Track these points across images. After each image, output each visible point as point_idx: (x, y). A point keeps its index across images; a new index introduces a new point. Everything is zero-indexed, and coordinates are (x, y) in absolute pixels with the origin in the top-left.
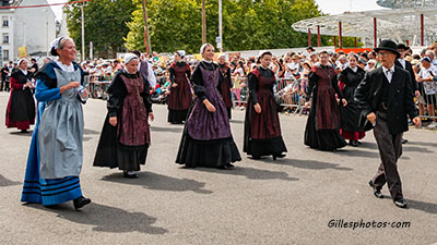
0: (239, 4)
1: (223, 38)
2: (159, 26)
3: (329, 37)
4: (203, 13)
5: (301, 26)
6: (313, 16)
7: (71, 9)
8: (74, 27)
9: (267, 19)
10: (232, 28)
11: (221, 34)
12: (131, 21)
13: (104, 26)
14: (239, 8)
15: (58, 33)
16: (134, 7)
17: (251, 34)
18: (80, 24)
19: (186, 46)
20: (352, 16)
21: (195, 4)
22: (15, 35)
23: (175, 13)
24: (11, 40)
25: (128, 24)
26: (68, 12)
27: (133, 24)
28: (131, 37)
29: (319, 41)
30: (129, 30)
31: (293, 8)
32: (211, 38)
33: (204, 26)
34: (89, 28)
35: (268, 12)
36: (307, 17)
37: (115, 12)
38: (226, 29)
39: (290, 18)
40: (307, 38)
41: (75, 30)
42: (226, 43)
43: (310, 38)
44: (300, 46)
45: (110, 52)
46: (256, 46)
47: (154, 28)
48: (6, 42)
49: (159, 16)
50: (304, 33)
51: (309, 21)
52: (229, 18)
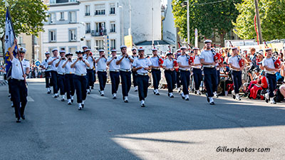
2: (272, 7)
12: (240, 2)
15: (163, 19)
18: (186, 9)
22: (121, 22)
25: (238, 7)
27: (242, 6)
28: (240, 21)
30: (238, 13)
41: (181, 14)
45: (217, 39)
47: (267, 9)
48: (113, 31)
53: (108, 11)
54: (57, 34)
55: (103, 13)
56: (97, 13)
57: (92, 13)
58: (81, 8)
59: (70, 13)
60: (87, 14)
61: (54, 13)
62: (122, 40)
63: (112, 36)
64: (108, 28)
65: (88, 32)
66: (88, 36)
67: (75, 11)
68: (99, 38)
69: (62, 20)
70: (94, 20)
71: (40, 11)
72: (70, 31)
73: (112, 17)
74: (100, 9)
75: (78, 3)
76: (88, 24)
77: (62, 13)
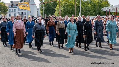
0: (86, 3)
1: (81, 13)
2: (64, 9)
3: (113, 12)
4: (75, 6)
5: (104, 9)
6: (108, 6)
7: (41, 5)
9: (94, 7)
10: (84, 10)
11: (80, 12)
12: (56, 8)
13: (49, 10)
14: (86, 4)
15: (38, 12)
16: (57, 4)
17: (89, 12)
21: (73, 3)
22: (27, 12)
23: (68, 6)
28: (56, 13)
29: (109, 13)
30: (55, 11)
31: (102, 4)
32: (78, 13)
33: (76, 9)
34: (46, 10)
35: (94, 5)
36: (106, 6)
37: (52, 6)
38: (82, 10)
39: (101, 7)
40: (106, 13)
41: (42, 11)
42: (82, 14)
43: (107, 13)
44: (104, 15)
46: (91, 15)
47: (62, 10)
48: (25, 14)
49: (64, 7)
50: (105, 11)
51: (107, 8)
52: (83, 7)
54: (11, 15)
55: (23, 10)
56: (21, 10)
57: (20, 10)
58: (17, 8)
59: (14, 9)
60: (19, 10)
61: (10, 9)
62: (27, 16)
63: (25, 16)
67: (15, 9)
68: (22, 16)
70: (20, 11)
71: (7, 9)
72: (14, 14)
73: (25, 11)
75: (17, 7)
76: (19, 12)
77: (12, 10)
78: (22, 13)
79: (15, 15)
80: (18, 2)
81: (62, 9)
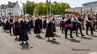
2: (39, 10)
3: (72, 12)
5: (66, 10)
7: (24, 7)
8: (24, 11)
9: (60, 9)
10: (53, 11)
11: (50, 12)
12: (34, 9)
13: (30, 11)
14: (54, 7)
15: (21, 12)
16: (35, 7)
17: (57, 12)
18: (25, 10)
19: (44, 14)
20: (77, 8)
21: (46, 6)
22: (14, 12)
23: (42, 8)
24: (13, 13)
25: (34, 10)
26: (23, 8)
27: (35, 10)
28: (34, 13)
29: (70, 13)
31: (65, 6)
33: (47, 10)
36: (68, 8)
37: (32, 8)
39: (64, 9)
44: (66, 14)
46: (58, 14)
48: (13, 14)
49: (39, 9)
50: (67, 12)
51: (68, 9)
52: (52, 9)
53: (12, 10)
55: (11, 11)
56: (10, 11)
57: (9, 11)
59: (5, 10)
60: (8, 11)
61: (2, 10)
63: (12, 15)
64: (12, 13)
65: (8, 14)
66: (8, 15)
68: (10, 15)
69: (3, 11)
73: (12, 11)
74: (10, 10)
76: (8, 12)
77: (3, 10)
78: (11, 13)
79: (5, 14)
80: (7, 5)
81: (38, 10)
